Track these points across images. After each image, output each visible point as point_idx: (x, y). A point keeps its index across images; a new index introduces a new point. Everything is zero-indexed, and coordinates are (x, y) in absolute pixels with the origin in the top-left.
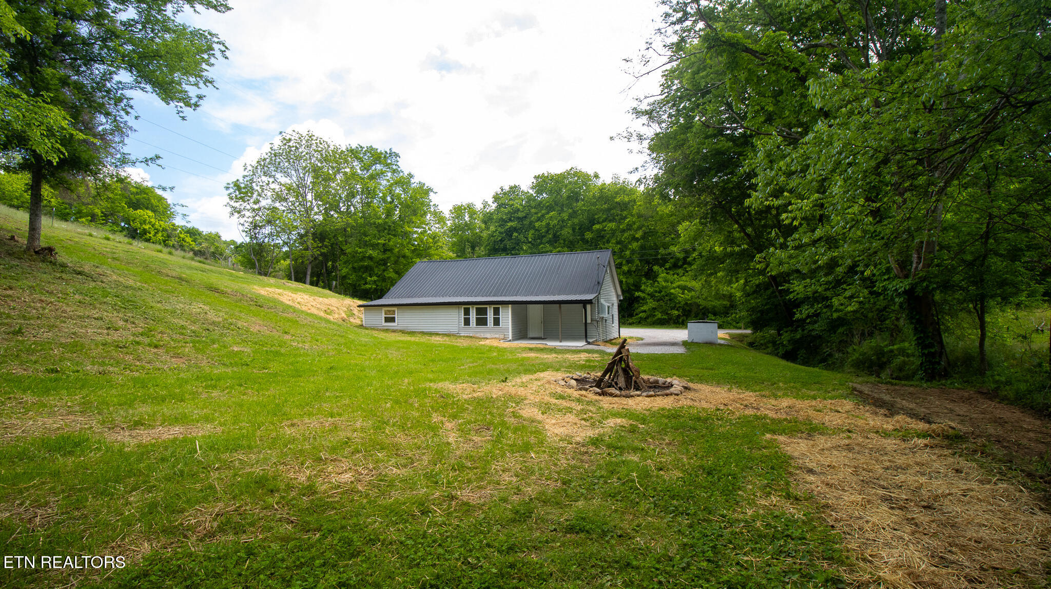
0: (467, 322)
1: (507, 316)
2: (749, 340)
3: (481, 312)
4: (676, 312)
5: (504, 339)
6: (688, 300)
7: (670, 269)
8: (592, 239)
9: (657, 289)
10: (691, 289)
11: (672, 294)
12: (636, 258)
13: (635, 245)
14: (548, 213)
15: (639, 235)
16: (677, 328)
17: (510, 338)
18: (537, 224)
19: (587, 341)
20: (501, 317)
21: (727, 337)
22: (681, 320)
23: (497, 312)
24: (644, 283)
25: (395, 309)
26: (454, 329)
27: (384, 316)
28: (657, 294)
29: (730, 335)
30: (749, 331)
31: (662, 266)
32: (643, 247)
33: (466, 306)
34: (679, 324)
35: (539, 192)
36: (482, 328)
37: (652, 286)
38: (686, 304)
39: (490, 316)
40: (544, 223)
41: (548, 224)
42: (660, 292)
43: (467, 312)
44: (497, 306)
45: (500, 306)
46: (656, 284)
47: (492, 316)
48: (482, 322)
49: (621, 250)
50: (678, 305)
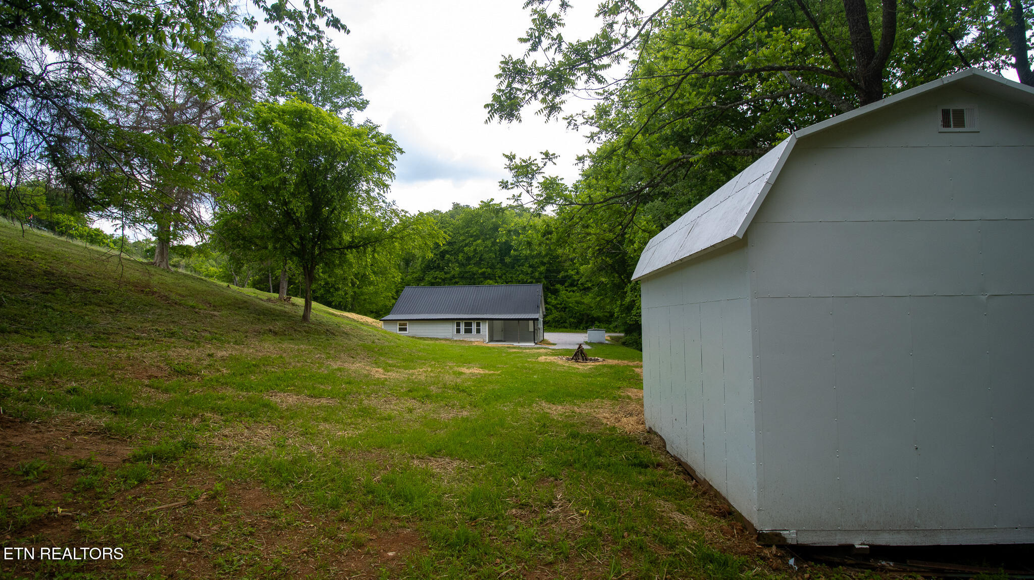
0: (458, 331)
1: (485, 328)
2: (623, 340)
3: (468, 324)
5: (483, 341)
6: (581, 311)
7: (568, 287)
8: (510, 262)
10: (583, 303)
11: (570, 306)
13: (542, 268)
14: (475, 241)
15: (546, 260)
17: (487, 341)
18: (466, 249)
19: (534, 343)
20: (481, 328)
21: (609, 338)
23: (478, 325)
25: (407, 322)
26: (449, 336)
27: (398, 327)
28: (558, 306)
29: (610, 336)
30: (622, 335)
31: (563, 284)
32: (548, 270)
33: (458, 321)
36: (468, 335)
37: (556, 299)
38: (580, 314)
39: (474, 327)
40: (472, 249)
41: (475, 250)
43: (458, 325)
44: (479, 321)
45: (481, 321)
47: (476, 328)
48: (469, 331)
49: (533, 272)
50: (574, 315)
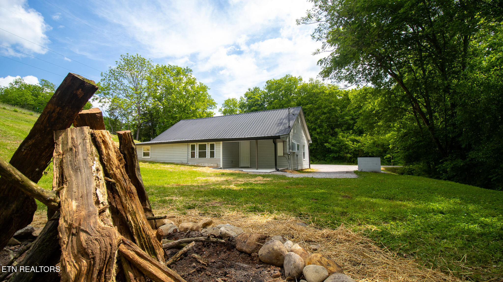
0: (193, 156)
1: (219, 150)
3: (203, 147)
4: (349, 155)
5: (217, 167)
6: (357, 148)
7: (345, 130)
9: (338, 142)
10: (358, 142)
11: (346, 144)
12: (325, 125)
13: (323, 117)
15: (326, 111)
16: (350, 165)
17: (221, 166)
19: (276, 169)
20: (215, 151)
21: (385, 170)
22: (352, 160)
23: (212, 147)
24: (331, 139)
25: (149, 147)
26: (184, 160)
27: (143, 152)
29: (388, 168)
31: (340, 128)
32: (328, 118)
34: (351, 163)
35: (270, 90)
36: (203, 159)
37: (335, 140)
38: (355, 150)
42: (340, 143)
43: (193, 148)
45: (214, 143)
46: (337, 138)
47: (209, 151)
48: (202, 155)
50: (350, 151)
